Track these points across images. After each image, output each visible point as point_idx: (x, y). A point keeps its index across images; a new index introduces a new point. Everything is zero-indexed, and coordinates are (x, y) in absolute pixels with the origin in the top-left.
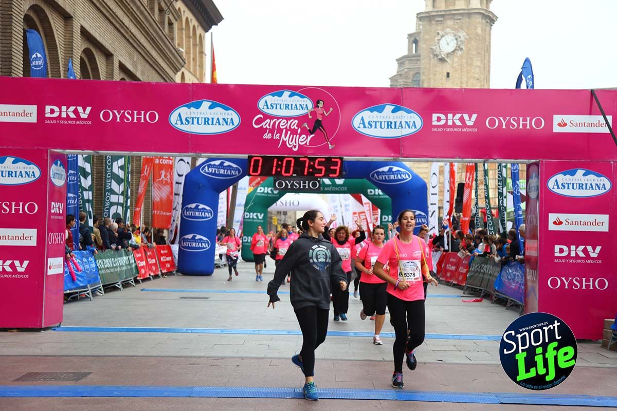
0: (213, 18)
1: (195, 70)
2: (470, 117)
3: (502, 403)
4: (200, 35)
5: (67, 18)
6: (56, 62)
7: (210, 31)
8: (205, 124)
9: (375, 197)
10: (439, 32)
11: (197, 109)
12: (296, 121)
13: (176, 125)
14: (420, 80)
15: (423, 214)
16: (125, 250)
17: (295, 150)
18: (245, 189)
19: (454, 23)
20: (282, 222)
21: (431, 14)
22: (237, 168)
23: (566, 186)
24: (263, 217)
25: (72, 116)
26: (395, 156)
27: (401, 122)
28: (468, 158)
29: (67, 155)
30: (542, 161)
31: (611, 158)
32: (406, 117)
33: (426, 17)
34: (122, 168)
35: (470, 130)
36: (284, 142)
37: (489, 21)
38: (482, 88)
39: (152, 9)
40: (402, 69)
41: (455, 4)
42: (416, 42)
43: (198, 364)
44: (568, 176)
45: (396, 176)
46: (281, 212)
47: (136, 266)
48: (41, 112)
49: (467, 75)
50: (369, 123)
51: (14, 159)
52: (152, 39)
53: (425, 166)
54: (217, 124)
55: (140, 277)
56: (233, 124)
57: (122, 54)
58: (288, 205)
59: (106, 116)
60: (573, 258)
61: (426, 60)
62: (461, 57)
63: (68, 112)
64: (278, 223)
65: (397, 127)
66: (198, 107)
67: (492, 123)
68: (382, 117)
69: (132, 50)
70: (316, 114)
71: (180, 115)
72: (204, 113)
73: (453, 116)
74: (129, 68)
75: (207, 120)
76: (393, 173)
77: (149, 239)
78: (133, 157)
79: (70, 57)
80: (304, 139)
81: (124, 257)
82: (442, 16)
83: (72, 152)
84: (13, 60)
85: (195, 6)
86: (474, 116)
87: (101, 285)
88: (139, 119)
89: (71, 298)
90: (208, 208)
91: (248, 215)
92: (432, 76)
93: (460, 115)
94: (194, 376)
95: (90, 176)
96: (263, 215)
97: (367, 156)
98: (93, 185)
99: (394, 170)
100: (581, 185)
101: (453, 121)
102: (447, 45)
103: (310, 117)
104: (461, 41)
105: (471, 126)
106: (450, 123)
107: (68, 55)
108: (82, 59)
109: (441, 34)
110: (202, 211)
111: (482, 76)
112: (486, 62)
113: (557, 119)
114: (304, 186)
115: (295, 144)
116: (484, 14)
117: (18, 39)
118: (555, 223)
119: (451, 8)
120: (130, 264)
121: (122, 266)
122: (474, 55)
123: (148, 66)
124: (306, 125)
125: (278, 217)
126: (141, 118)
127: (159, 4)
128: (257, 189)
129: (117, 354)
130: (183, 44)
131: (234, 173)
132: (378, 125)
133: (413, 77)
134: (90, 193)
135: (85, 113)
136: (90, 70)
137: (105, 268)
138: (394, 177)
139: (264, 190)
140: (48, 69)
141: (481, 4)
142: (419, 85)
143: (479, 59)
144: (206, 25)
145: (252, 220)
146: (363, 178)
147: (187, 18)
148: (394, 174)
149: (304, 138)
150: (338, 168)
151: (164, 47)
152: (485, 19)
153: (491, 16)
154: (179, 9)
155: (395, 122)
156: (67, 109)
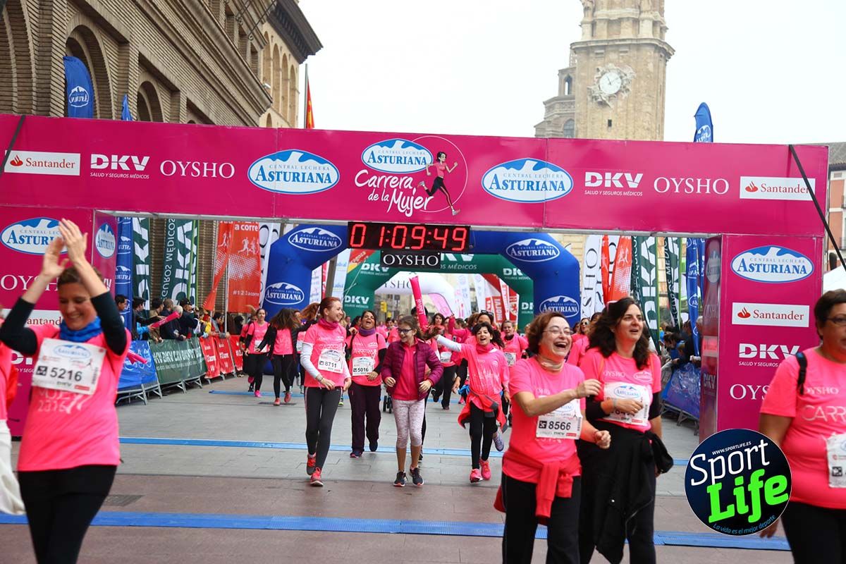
0: (310, 45)
1: (285, 112)
2: (634, 178)
3: (666, 544)
4: (292, 66)
5: (121, 42)
6: (107, 99)
7: (304, 63)
8: (294, 180)
9: (513, 278)
10: (600, 68)
11: (285, 160)
12: (411, 179)
13: (257, 182)
14: (573, 129)
15: (574, 301)
16: (190, 341)
17: (409, 215)
18: (345, 265)
19: (619, 56)
20: (394, 309)
21: (589, 45)
22: (335, 238)
23: (756, 268)
24: (368, 302)
25: (125, 167)
26: (537, 226)
27: (545, 183)
28: (631, 229)
29: (117, 217)
30: (725, 236)
31: (813, 233)
32: (551, 176)
33: (582, 48)
34: (188, 234)
35: (634, 194)
36: (395, 206)
37: (663, 55)
38: (653, 140)
39: (231, 33)
40: (551, 114)
41: (620, 32)
42: (569, 80)
43: (279, 488)
44: (758, 256)
45: (539, 251)
46: (392, 296)
47: (204, 361)
48: (85, 163)
49: (634, 122)
50: (504, 182)
51: (50, 221)
52: (230, 71)
53: (579, 240)
54: (310, 181)
55: (209, 375)
56: (330, 182)
57: (191, 90)
58: (401, 286)
59: (168, 168)
60: (763, 360)
61: (581, 104)
62: (627, 100)
63: (119, 162)
64: (388, 311)
65: (540, 188)
66: (285, 158)
67: (662, 185)
68: (520, 176)
69: (204, 85)
70: (436, 171)
71: (261, 168)
72: (293, 167)
73: (612, 176)
74: (200, 108)
75: (296, 175)
76: (537, 248)
77: (221, 327)
78: (202, 221)
79: (123, 92)
80: (420, 202)
81: (189, 350)
82: (604, 47)
83: (123, 214)
84: (52, 96)
85: (286, 29)
86: (639, 177)
87: (159, 384)
88: (210, 173)
89: (120, 401)
90: (297, 289)
91: (349, 299)
92: (589, 124)
93: (621, 174)
94: (272, 503)
95: (147, 245)
96: (368, 299)
97: (500, 225)
98: (151, 257)
99: (537, 244)
100: (774, 267)
101: (612, 183)
102: (609, 84)
103: (429, 174)
104: (627, 80)
105: (634, 189)
106: (608, 184)
107: (122, 90)
108: (139, 95)
109: (601, 70)
110: (290, 293)
111: (654, 126)
112: (659, 107)
113: (745, 181)
114: (420, 263)
115: (408, 209)
116: (657, 45)
117: (59, 69)
118: (740, 315)
119: (615, 37)
120: (196, 359)
121: (186, 361)
122: (642, 98)
123: (224, 105)
124: (423, 184)
125: (389, 302)
126: (212, 171)
127: (240, 27)
128: (361, 265)
129: (176, 473)
130: (270, 78)
131: (331, 245)
132: (516, 185)
133: (564, 125)
134: (147, 266)
135: (141, 165)
136: (149, 109)
137: (163, 364)
138: (537, 253)
139: (369, 267)
140: (96, 108)
141: (653, 33)
142: (572, 135)
143: (650, 103)
144: (300, 54)
145: (354, 306)
146: (496, 254)
147: (276, 45)
148: (537, 250)
149: (420, 200)
150: (463, 240)
151: (245, 82)
152: (659, 52)
153: (666, 48)
154: (266, 33)
155: (538, 183)
156: (119, 159)
